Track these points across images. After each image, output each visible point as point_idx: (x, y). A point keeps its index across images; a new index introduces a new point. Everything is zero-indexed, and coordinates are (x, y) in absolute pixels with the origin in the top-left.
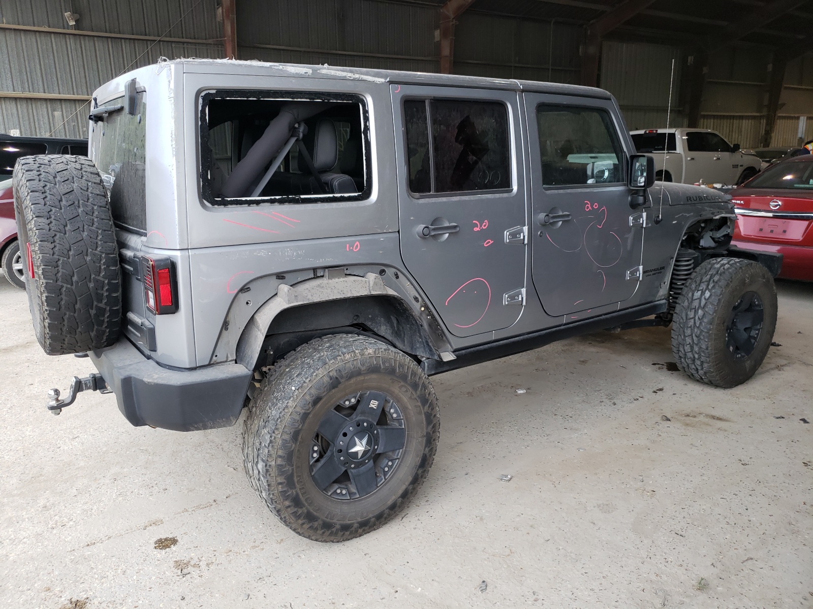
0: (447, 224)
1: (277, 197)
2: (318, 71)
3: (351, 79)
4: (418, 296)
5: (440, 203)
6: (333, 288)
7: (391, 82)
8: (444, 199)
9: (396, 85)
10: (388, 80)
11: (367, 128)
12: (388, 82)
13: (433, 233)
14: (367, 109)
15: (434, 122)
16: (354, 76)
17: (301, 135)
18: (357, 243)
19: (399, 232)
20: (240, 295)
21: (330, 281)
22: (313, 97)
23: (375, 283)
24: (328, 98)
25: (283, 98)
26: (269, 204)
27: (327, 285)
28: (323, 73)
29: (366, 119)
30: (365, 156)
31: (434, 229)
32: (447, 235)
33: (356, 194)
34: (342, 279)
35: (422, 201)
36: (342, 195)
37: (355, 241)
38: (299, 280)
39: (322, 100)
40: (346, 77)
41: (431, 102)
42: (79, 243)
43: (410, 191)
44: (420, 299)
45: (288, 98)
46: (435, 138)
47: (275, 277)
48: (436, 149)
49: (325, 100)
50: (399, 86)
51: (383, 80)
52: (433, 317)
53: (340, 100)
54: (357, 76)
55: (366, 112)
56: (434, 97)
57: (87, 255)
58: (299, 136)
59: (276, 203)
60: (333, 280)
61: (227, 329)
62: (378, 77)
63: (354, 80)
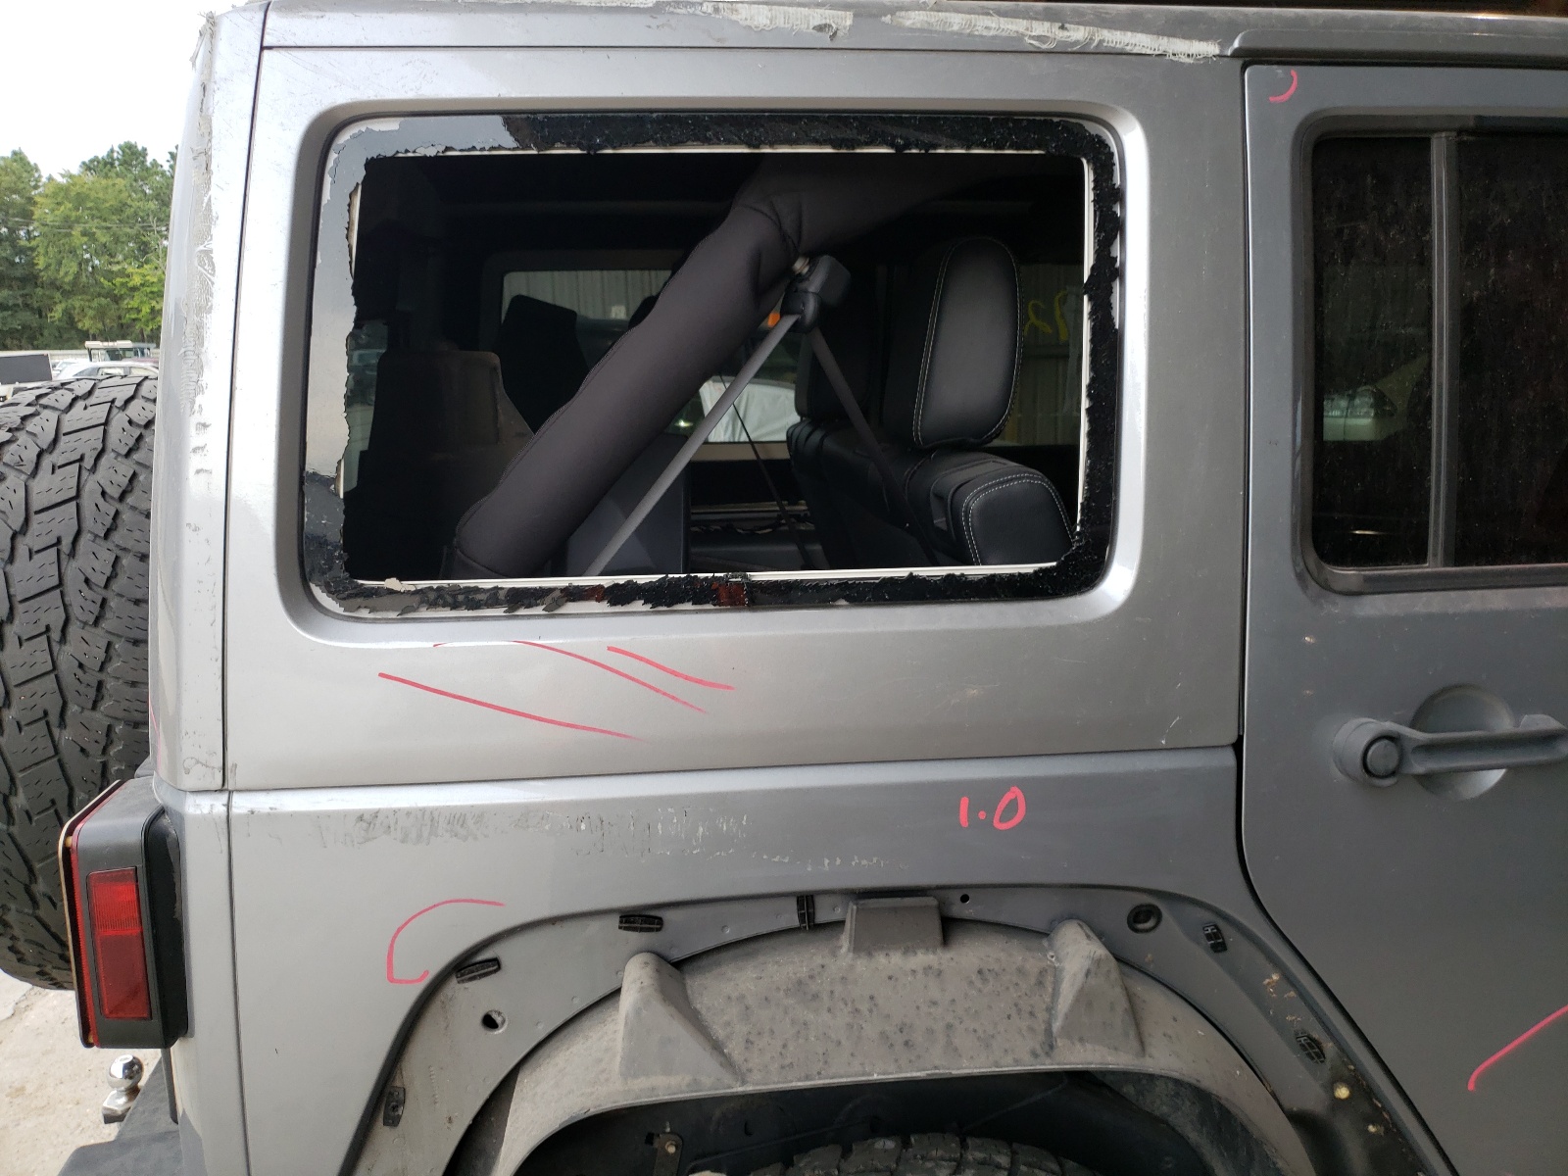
0: (1504, 723)
1: (642, 579)
2: (887, 19)
3: (1044, 47)
4: (1318, 1033)
5: (1474, 616)
6: (864, 1007)
7: (1250, 57)
8: (1497, 600)
9: (1279, 70)
10: (1236, 44)
11: (1110, 271)
12: (1236, 54)
13: (1420, 766)
14: (1117, 181)
15: (1471, 235)
16: (1061, 35)
17: (811, 307)
18: (1016, 792)
19: (1237, 747)
20: (454, 986)
21: (862, 965)
22: (849, 134)
23: (1085, 999)
24: (926, 138)
25: (707, 141)
26: (604, 607)
27: (838, 989)
28: (908, 23)
29: (1112, 227)
30: (1089, 396)
31: (1429, 748)
32: (1496, 776)
33: (1028, 568)
34: (922, 959)
35: (1375, 606)
36: (957, 570)
37: (1003, 785)
38: (730, 934)
39: (892, 145)
40: (1020, 37)
41: (1461, 145)
42: (37, 682)
43: (1312, 557)
44: (1329, 1047)
45: (729, 142)
46: (1467, 316)
47: (615, 920)
48: (1469, 361)
49: (908, 146)
50: (1294, 71)
51: (1211, 49)
52: (1394, 1130)
53: (984, 146)
54: (1078, 34)
55: (1111, 196)
56: (1480, 118)
57: (62, 724)
58: (802, 313)
59: (638, 605)
60: (881, 959)
61: (393, 1121)
62: (1187, 36)
63: (1063, 52)
